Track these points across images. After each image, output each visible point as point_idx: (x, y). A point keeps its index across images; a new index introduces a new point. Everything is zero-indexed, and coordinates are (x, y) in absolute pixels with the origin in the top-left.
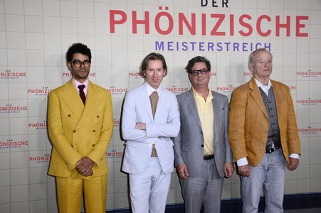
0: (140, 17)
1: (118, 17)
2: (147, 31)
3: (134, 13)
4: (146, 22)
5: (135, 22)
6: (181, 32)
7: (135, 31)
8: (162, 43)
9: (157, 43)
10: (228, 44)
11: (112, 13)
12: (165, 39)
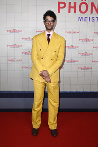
0: (73, 5)
1: (62, 5)
2: (75, 12)
3: (70, 3)
4: (75, 8)
5: (70, 7)
6: (91, 12)
7: (69, 12)
8: (82, 17)
9: (79, 17)
11: (59, 3)
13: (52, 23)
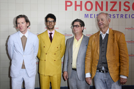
0: (78, 3)
1: (69, 4)
2: (81, 10)
3: (76, 2)
4: (81, 6)
5: (76, 6)
6: (96, 10)
7: (76, 10)
8: (88, 15)
9: (85, 14)
10: (118, 15)
11: (66, 2)
12: (89, 13)
13: (53, 23)
